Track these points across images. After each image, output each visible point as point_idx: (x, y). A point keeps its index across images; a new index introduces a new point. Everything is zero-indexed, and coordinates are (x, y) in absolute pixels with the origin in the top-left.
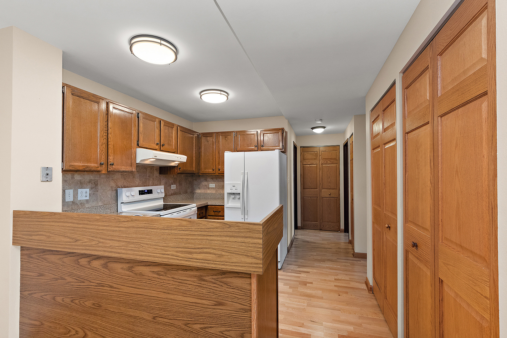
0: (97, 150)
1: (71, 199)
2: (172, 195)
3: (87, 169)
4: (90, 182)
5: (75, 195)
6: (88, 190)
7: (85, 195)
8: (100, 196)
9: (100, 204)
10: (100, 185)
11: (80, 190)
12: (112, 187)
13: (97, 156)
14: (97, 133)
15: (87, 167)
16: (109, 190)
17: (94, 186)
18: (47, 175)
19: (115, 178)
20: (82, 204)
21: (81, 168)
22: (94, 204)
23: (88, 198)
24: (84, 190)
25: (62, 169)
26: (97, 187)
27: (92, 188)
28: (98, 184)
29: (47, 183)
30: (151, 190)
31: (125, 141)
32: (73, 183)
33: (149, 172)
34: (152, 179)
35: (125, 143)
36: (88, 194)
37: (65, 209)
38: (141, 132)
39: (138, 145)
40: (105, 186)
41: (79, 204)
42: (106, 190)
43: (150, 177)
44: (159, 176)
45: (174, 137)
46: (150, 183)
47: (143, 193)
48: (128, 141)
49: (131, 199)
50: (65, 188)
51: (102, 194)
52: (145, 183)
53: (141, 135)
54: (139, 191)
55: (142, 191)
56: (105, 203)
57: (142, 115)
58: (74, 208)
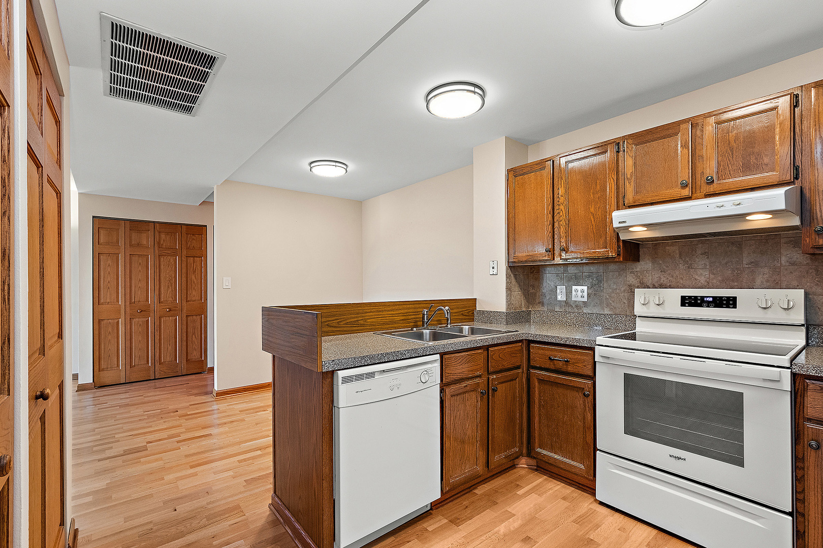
0: (545, 233)
1: (564, 297)
3: (531, 260)
4: (589, 276)
6: (585, 288)
7: (580, 294)
8: (606, 298)
9: (607, 311)
10: (607, 281)
11: (574, 288)
15: (532, 257)
16: (624, 291)
19: (638, 270)
20: (578, 305)
22: (595, 310)
23: (585, 299)
24: (579, 288)
26: (601, 285)
28: (603, 279)
30: (735, 299)
31: (593, 206)
32: (566, 277)
33: (754, 252)
34: (766, 270)
35: (592, 210)
36: (585, 294)
37: (557, 309)
38: (629, 176)
39: (624, 205)
40: (614, 283)
41: (574, 306)
42: (618, 291)
43: (756, 264)
44: (809, 261)
45: (777, 138)
46: (758, 281)
47: (690, 302)
48: (599, 205)
49: (653, 311)
50: (557, 284)
51: (610, 296)
52: (733, 281)
53: (629, 183)
54: (683, 298)
55: (690, 297)
56: (617, 312)
57: (630, 141)
58: (568, 311)
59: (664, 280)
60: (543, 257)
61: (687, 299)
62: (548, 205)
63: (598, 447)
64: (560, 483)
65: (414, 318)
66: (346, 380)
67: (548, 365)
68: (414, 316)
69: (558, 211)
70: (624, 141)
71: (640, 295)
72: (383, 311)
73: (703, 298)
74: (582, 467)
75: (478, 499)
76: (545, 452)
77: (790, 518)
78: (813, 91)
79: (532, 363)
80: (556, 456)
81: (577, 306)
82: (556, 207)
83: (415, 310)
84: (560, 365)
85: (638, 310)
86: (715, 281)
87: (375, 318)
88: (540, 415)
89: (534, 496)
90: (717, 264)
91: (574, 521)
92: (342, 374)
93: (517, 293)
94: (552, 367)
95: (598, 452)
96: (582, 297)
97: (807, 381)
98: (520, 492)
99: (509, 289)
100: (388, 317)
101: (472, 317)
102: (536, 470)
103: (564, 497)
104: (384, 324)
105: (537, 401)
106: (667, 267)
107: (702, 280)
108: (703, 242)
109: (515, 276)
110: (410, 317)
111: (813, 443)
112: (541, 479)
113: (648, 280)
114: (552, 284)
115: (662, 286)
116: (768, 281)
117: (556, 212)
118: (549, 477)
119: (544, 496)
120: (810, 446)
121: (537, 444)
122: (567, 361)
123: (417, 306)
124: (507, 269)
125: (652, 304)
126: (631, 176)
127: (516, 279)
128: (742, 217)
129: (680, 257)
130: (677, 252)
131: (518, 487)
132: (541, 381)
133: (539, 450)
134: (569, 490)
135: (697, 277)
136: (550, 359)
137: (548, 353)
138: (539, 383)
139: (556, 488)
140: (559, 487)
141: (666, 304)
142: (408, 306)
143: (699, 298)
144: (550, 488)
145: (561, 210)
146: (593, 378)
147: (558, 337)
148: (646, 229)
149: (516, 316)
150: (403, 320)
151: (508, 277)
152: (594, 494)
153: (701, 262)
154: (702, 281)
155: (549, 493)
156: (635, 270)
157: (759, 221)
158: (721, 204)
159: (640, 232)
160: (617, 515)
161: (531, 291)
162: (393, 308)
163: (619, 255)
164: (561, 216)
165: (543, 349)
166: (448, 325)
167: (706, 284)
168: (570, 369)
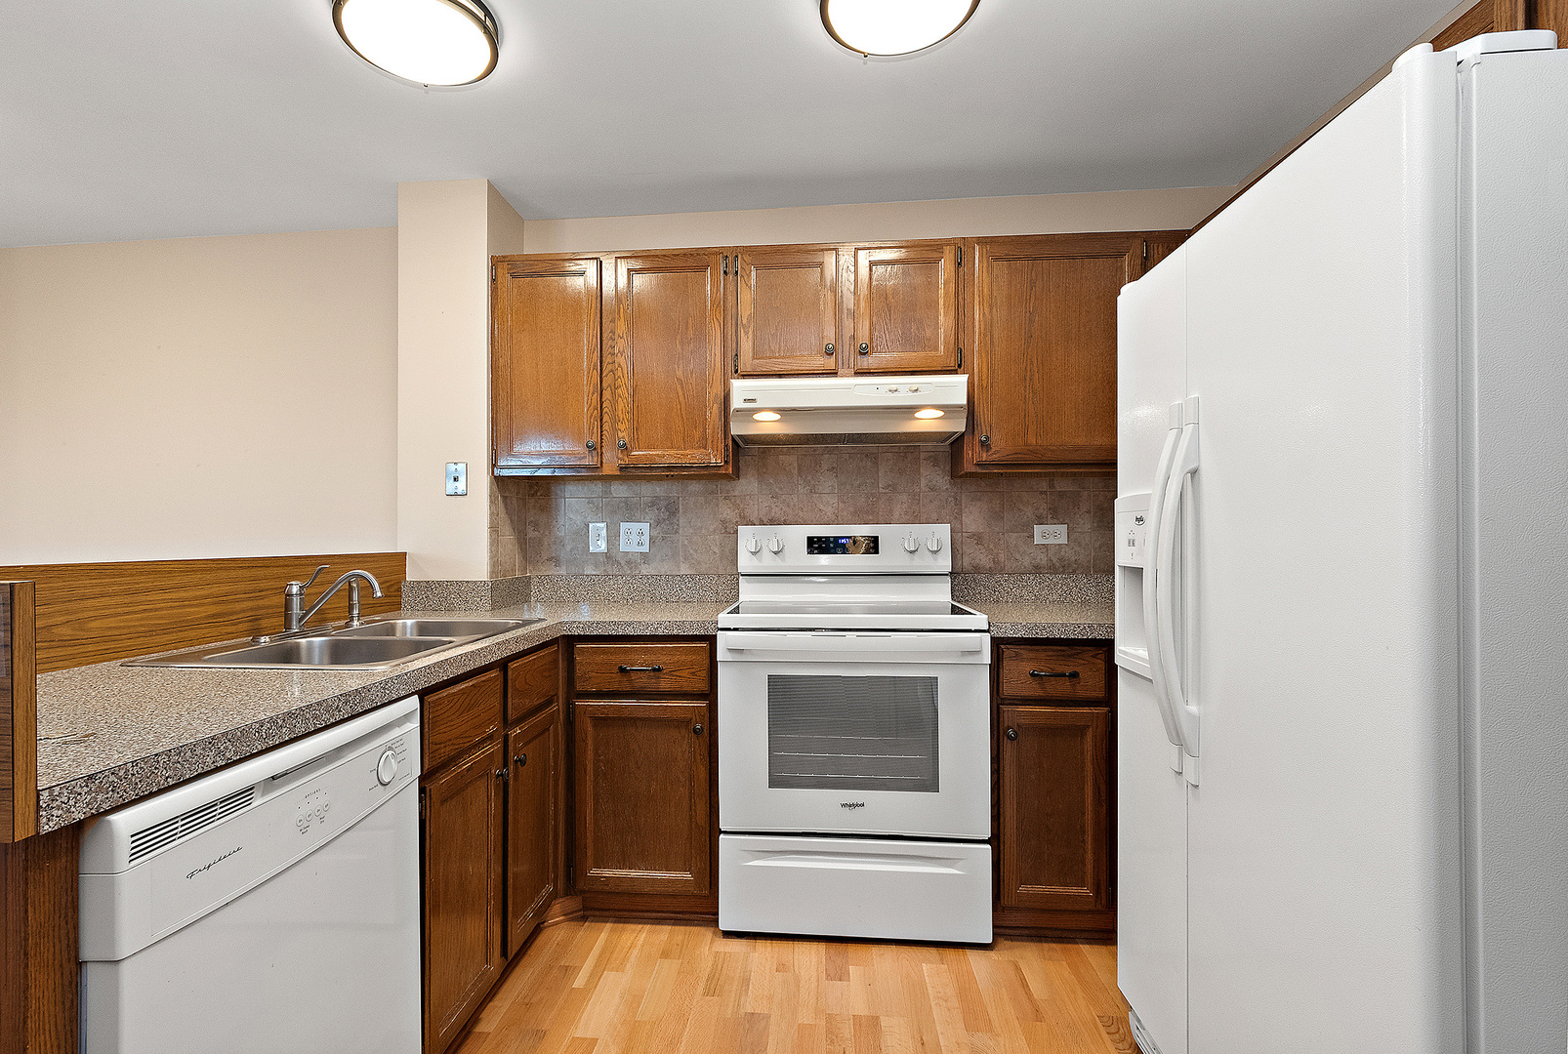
0: (583, 408)
1: (602, 546)
2: (1037, 570)
4: (653, 504)
5: (613, 537)
6: (646, 527)
8: (684, 545)
9: (684, 570)
10: (685, 513)
11: (624, 526)
12: (723, 522)
13: (583, 426)
14: (582, 359)
16: (714, 531)
17: (667, 516)
18: (456, 479)
19: (737, 493)
20: (631, 561)
22: (665, 568)
23: (645, 549)
24: (635, 527)
27: (657, 523)
28: (677, 509)
30: (875, 540)
31: (681, 366)
32: (607, 505)
33: (892, 470)
34: (904, 497)
35: (679, 373)
36: (646, 539)
37: (589, 570)
38: (745, 321)
39: (736, 371)
40: (699, 516)
41: (623, 563)
42: (703, 531)
43: (893, 488)
44: (948, 486)
45: (941, 302)
46: (896, 514)
47: (820, 546)
48: (692, 367)
49: (769, 564)
50: (589, 519)
51: (690, 542)
52: (867, 513)
53: (746, 333)
54: (811, 541)
55: (820, 538)
56: (703, 570)
57: (747, 258)
58: (610, 573)
59: (776, 512)
60: (580, 459)
61: (815, 543)
62: (590, 352)
63: (722, 827)
64: (640, 926)
65: (251, 609)
66: (147, 841)
67: (617, 683)
68: (250, 604)
69: (610, 367)
70: (737, 256)
71: (747, 537)
72: (148, 591)
73: (837, 538)
74: (688, 876)
75: (498, 1045)
76: (607, 873)
77: (989, 847)
78: (977, 247)
79: (579, 687)
80: (633, 873)
81: (629, 563)
82: (607, 359)
83: (254, 585)
84: (642, 682)
85: (745, 563)
86: (845, 513)
87: (120, 615)
88: (596, 796)
89: (609, 977)
90: (848, 487)
91: (707, 993)
92: (127, 822)
93: (508, 538)
94: (626, 687)
95: (722, 836)
96: (640, 544)
97: (1002, 646)
98: (579, 982)
99: (494, 528)
100: (166, 608)
101: (396, 600)
102: (584, 919)
103: (663, 952)
104: (150, 633)
105: (590, 767)
106: (781, 489)
107: (829, 511)
108: (830, 451)
109: (505, 498)
110: (238, 606)
111: (1010, 732)
112: (603, 934)
113: (753, 512)
114: (578, 519)
115: (773, 522)
116: (906, 513)
117: (607, 369)
118: (615, 922)
119: (628, 966)
120: (1009, 737)
121: (590, 861)
122: (659, 670)
123: (261, 573)
124: (491, 483)
125: (765, 552)
126: (749, 321)
127: (506, 505)
128: (909, 411)
129: (799, 474)
130: (796, 465)
131: (568, 971)
132: (602, 721)
133: (594, 872)
134: (664, 934)
135: (822, 507)
136: (622, 670)
137: (616, 659)
138: (595, 726)
139: (641, 939)
140: (644, 936)
141: (786, 550)
142: (233, 574)
143: (832, 539)
144: (629, 944)
145: (619, 366)
146: (710, 695)
147: (640, 622)
148: (778, 417)
149: (509, 590)
150: (213, 616)
151: (493, 501)
152: (716, 922)
153: (827, 483)
154: (829, 514)
155: (633, 956)
156: (732, 493)
157: (928, 421)
158: (894, 387)
159: (767, 423)
160: (760, 944)
161: (531, 534)
162: (186, 579)
163: (726, 462)
164: (619, 377)
165: (604, 651)
166: (352, 620)
167: (834, 517)
168: (665, 685)
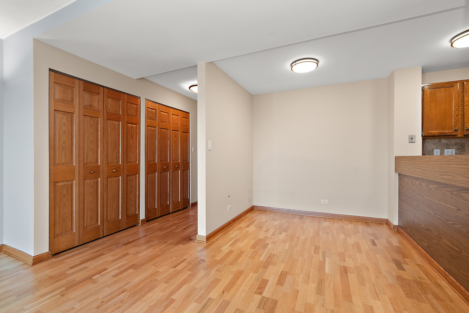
0: (452, 120)
3: (441, 135)
4: (456, 144)
5: (442, 153)
6: (454, 150)
7: (451, 153)
11: (446, 150)
13: (452, 125)
14: (452, 108)
15: (442, 133)
17: (461, 147)
18: (412, 139)
21: (436, 134)
24: (450, 150)
25: (422, 135)
26: (464, 148)
27: (458, 149)
28: (465, 146)
29: (412, 143)
32: (440, 145)
50: (433, 148)
60: (451, 133)
62: (456, 106)
69: (461, 109)
114: (430, 149)
145: (466, 109)
164: (466, 112)
